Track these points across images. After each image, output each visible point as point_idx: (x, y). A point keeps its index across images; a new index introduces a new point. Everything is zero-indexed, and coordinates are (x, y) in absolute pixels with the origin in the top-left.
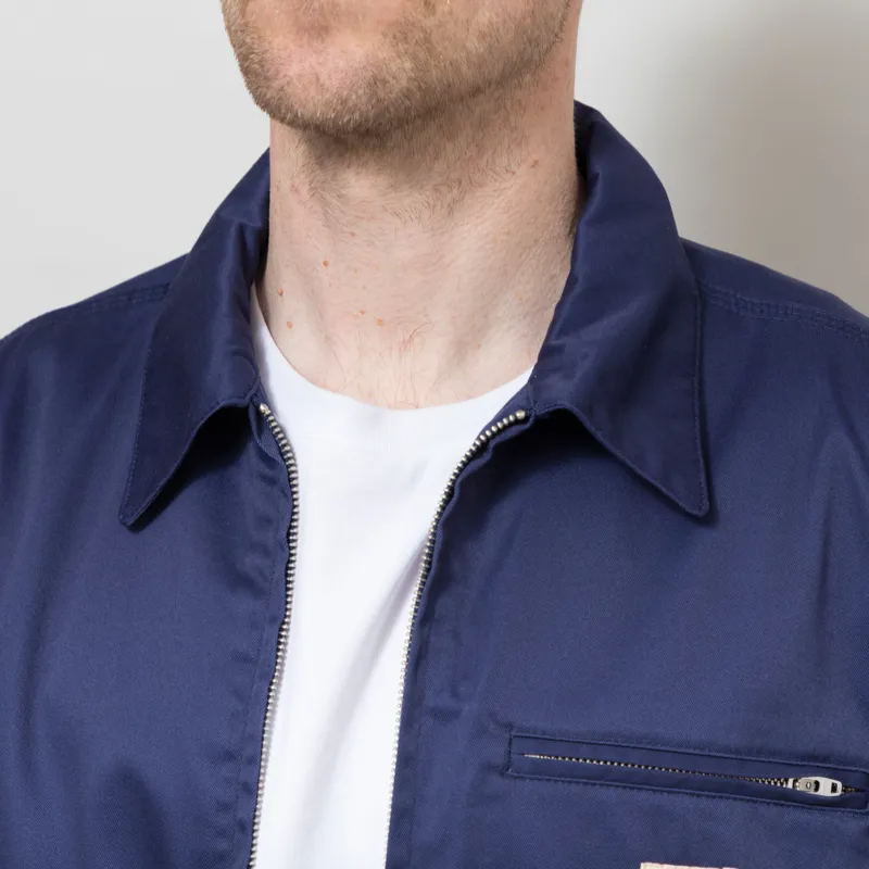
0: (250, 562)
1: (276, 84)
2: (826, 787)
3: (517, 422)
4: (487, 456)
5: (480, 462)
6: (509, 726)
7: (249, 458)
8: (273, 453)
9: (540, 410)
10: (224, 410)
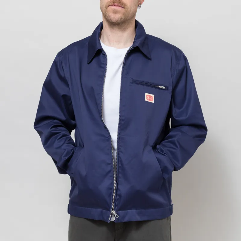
0: (102, 66)
1: (110, 18)
2: (163, 88)
3: (133, 48)
4: (129, 51)
5: (129, 52)
6: (132, 79)
7: (101, 55)
8: (104, 54)
9: (135, 47)
10: (99, 49)
